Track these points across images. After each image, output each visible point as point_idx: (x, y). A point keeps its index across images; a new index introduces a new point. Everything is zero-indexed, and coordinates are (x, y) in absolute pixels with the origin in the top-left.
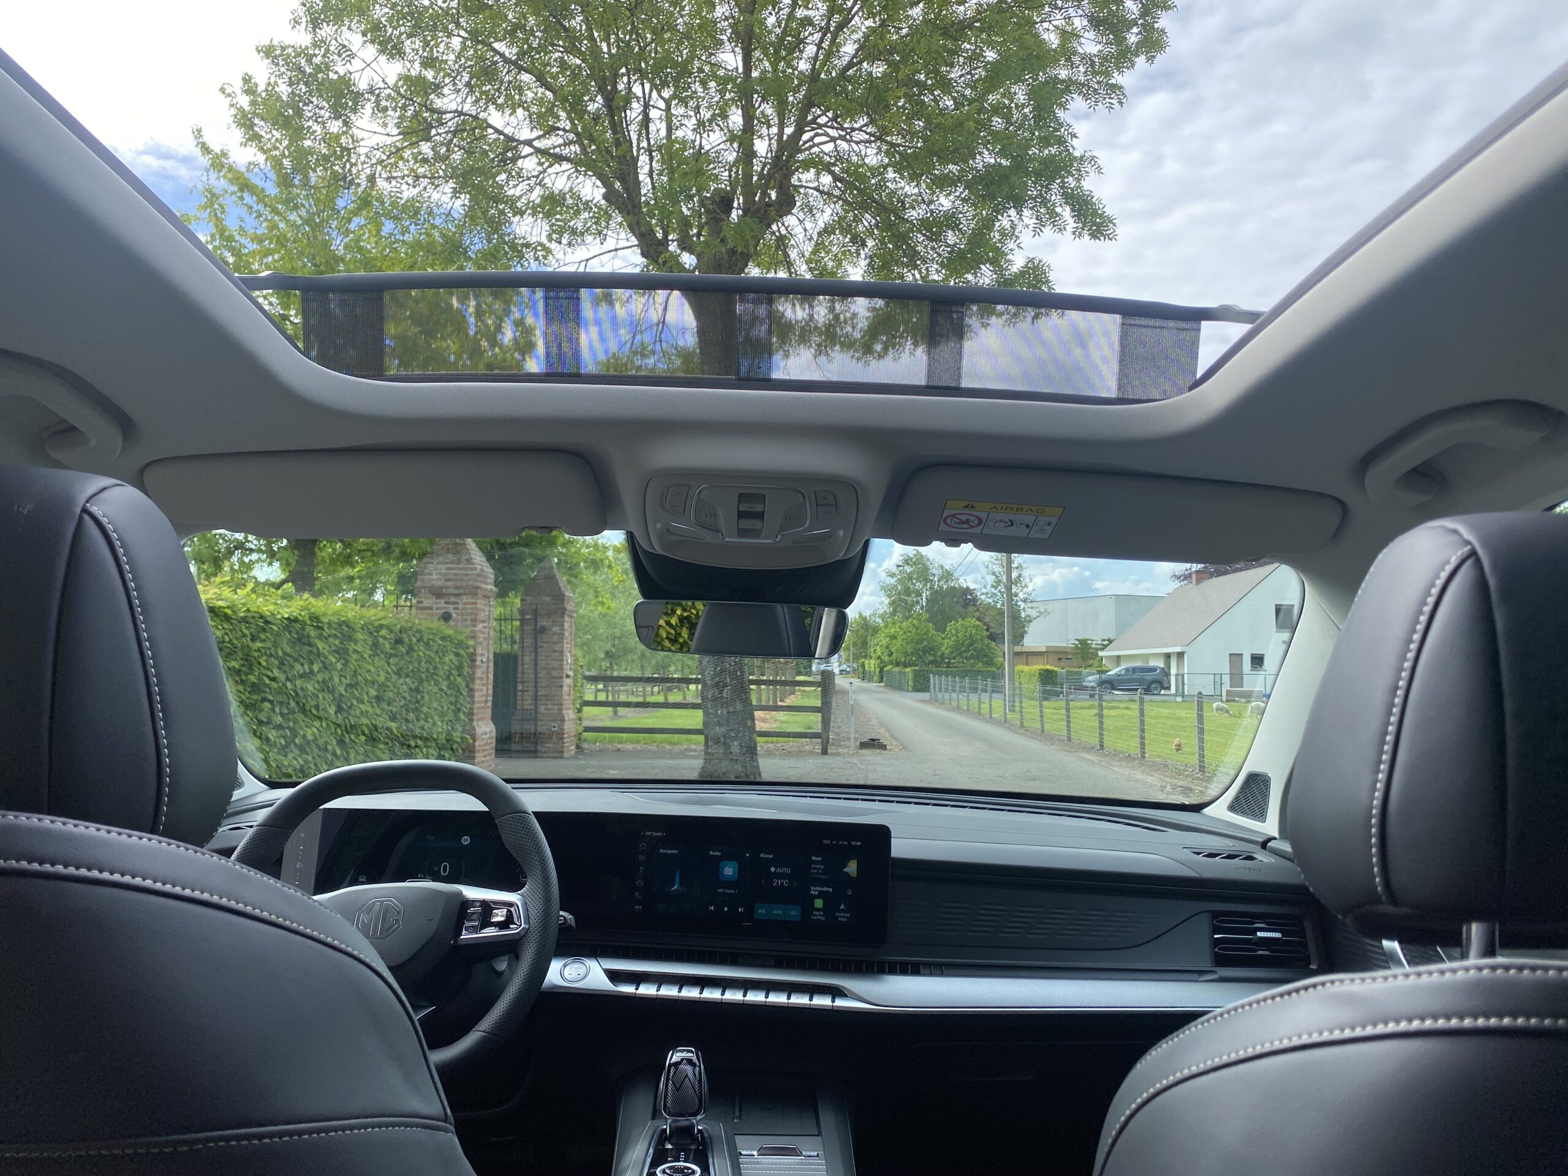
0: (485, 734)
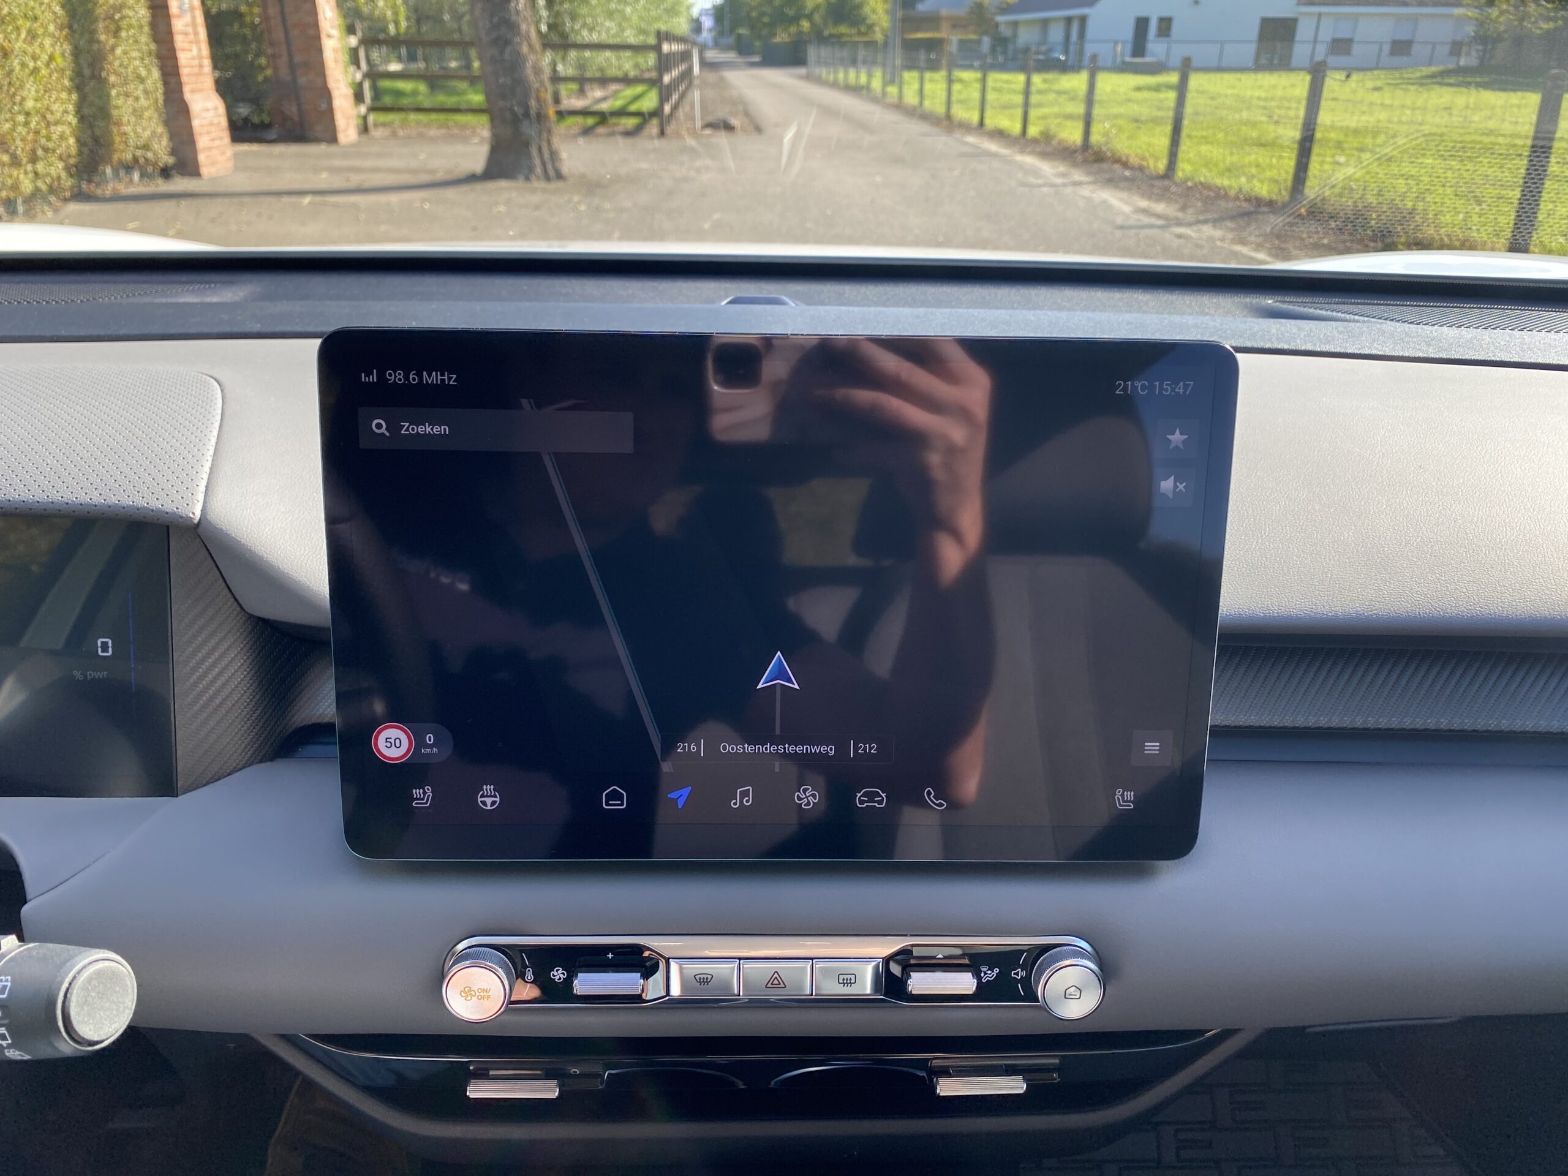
0: (207, 110)
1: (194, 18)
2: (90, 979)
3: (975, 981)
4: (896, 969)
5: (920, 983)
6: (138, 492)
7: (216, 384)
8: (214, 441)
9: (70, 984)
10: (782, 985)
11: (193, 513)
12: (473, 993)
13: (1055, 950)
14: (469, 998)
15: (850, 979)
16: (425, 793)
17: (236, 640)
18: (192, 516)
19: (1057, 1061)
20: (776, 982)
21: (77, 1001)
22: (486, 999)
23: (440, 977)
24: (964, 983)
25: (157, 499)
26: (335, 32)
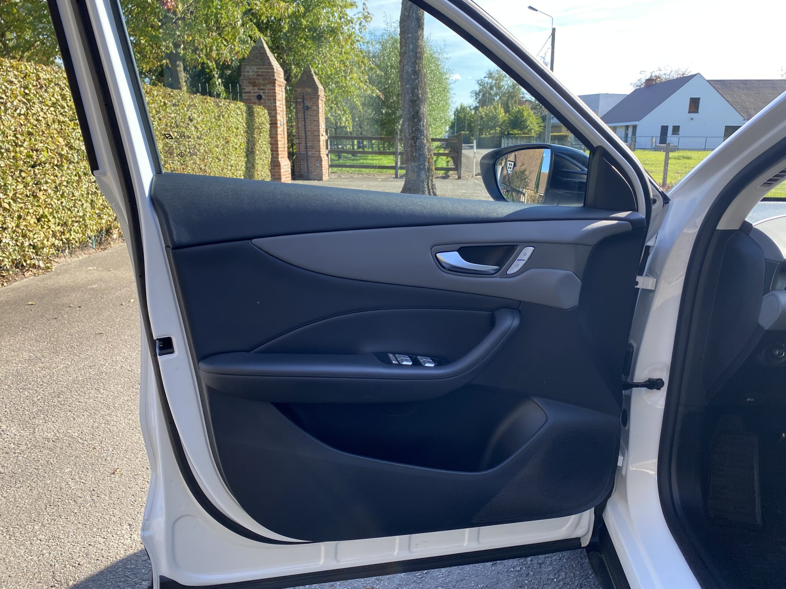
0: (285, 165)
1: (284, 128)
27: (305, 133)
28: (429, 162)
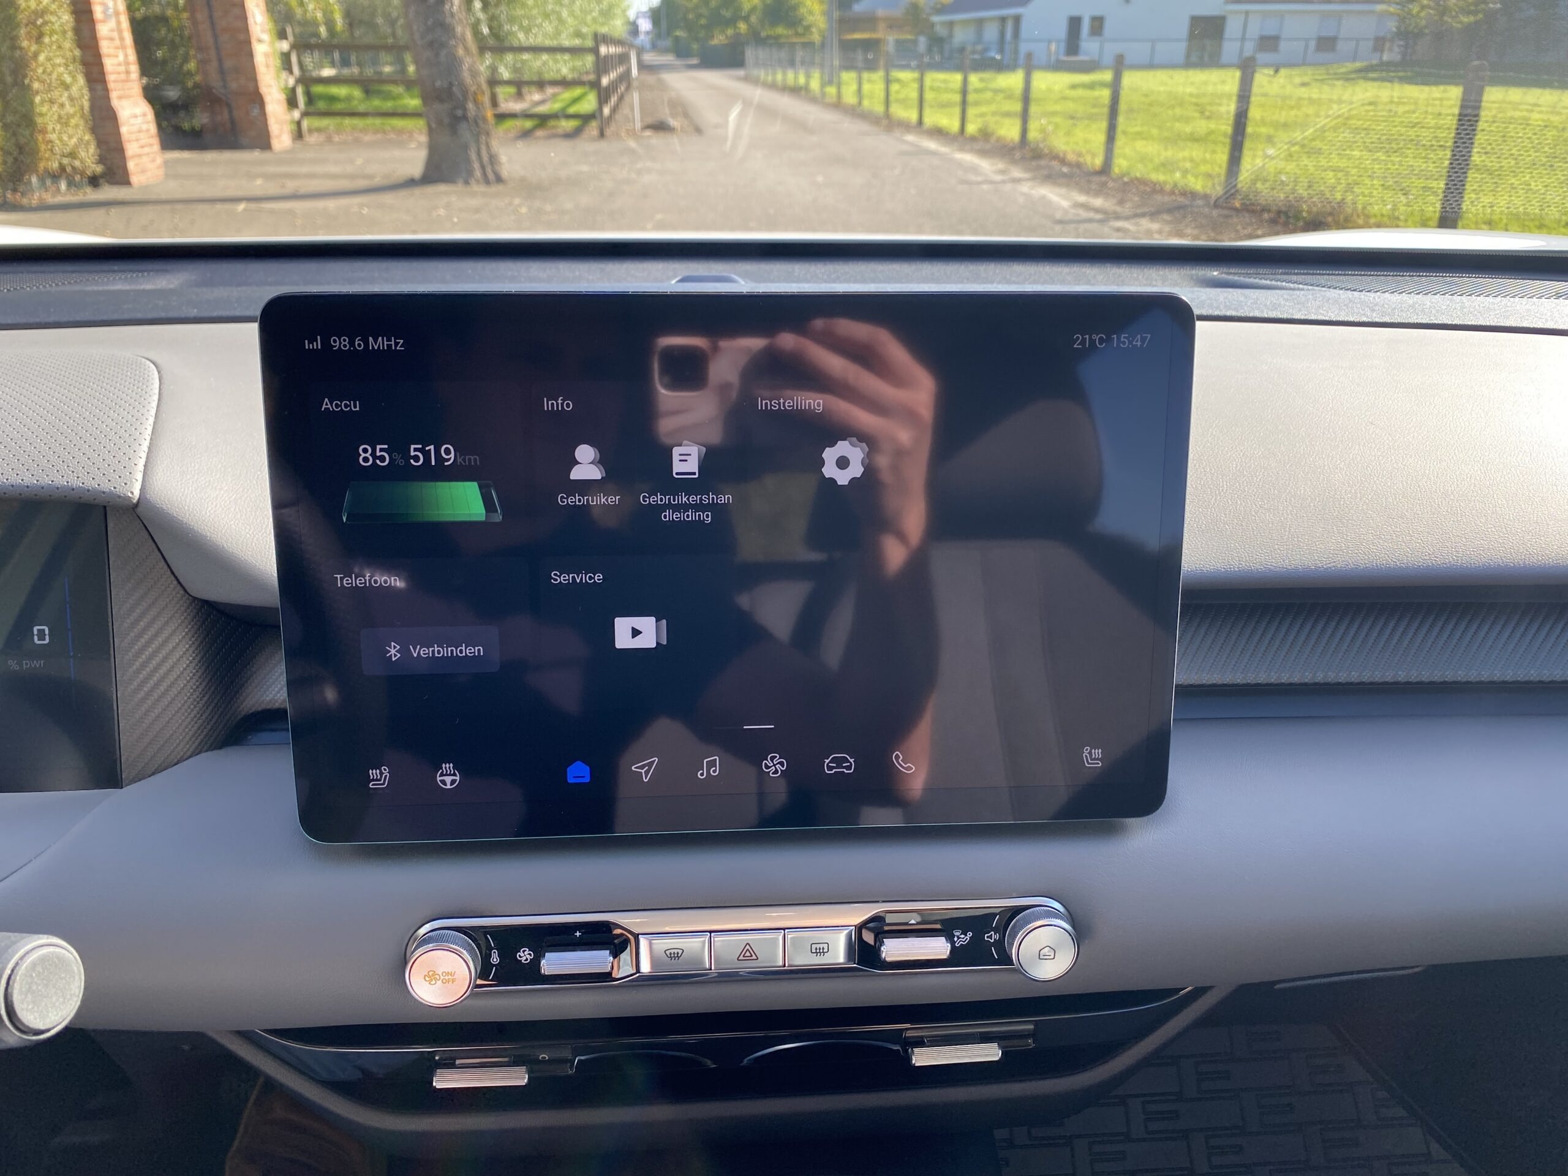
0: (136, 116)
1: (119, 23)
2: (34, 965)
3: (949, 945)
4: (869, 937)
5: (893, 949)
6: (73, 472)
7: (152, 365)
8: (151, 420)
9: (13, 971)
10: (754, 957)
11: (132, 493)
12: (437, 977)
13: (1028, 911)
14: (433, 982)
15: (823, 949)
16: (381, 774)
17: (180, 625)
18: (130, 495)
19: (1031, 1027)
20: (748, 954)
21: (21, 989)
22: (450, 983)
23: (403, 962)
24: (938, 947)
25: (93, 479)
26: (265, 37)
27: (215, 36)
28: (475, 102)
